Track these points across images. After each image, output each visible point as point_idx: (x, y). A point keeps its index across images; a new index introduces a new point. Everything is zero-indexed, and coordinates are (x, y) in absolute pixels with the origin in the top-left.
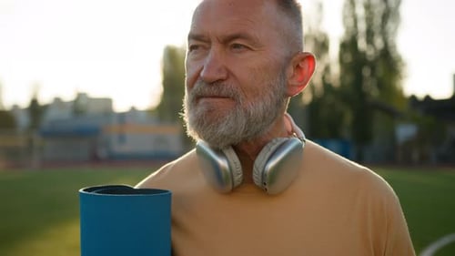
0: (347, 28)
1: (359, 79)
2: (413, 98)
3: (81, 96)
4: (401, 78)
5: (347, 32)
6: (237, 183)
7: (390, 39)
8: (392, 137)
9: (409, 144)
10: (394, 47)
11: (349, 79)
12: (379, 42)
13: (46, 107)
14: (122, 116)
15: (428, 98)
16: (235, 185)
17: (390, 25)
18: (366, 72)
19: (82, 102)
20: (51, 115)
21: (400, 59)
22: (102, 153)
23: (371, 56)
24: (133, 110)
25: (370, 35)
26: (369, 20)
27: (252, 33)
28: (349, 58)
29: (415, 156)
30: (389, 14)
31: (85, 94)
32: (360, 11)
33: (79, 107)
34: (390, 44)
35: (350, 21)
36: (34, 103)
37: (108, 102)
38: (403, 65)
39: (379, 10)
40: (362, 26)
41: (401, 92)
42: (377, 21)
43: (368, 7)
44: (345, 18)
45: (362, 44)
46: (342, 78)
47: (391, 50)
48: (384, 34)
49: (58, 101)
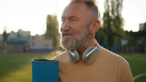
0: (106, 9)
1: (109, 25)
2: (127, 31)
3: (20, 31)
4: (123, 25)
5: (106, 11)
6: (78, 60)
7: (119, 13)
8: (120, 44)
9: (125, 46)
10: (121, 15)
11: (106, 25)
12: (116, 14)
13: (9, 34)
14: (34, 37)
15: (131, 31)
16: (77, 61)
17: (119, 8)
18: (112, 23)
19: (21, 32)
20: (11, 37)
21: (122, 19)
22: (27, 49)
23: (113, 18)
24: (37, 35)
25: (113, 11)
26: (113, 7)
27: (76, 16)
28: (106, 19)
29: (127, 50)
30: (119, 5)
31: (21, 30)
32: (110, 4)
33: (20, 34)
34: (119, 14)
35: (107, 7)
36: (5, 33)
37: (29, 32)
38: (124, 21)
39: (116, 3)
40: (110, 9)
41: (123, 29)
42: (115, 7)
43: (112, 2)
44: (105, 6)
45: (110, 14)
46: (104, 25)
47: (120, 16)
48: (117, 11)
49: (13, 32)
